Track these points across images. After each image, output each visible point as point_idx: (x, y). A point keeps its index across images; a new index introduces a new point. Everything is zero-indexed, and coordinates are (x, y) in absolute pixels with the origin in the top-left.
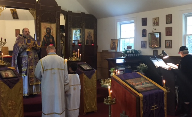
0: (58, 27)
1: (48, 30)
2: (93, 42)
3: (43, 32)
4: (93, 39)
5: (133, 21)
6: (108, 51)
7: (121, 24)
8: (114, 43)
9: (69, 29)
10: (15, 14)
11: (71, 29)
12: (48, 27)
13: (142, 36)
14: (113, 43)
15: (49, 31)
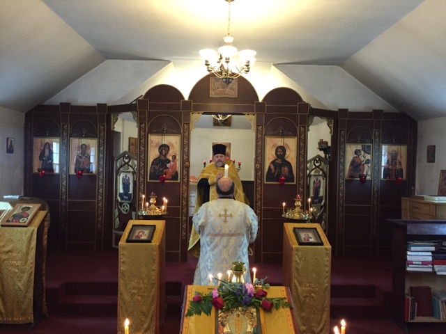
0: (302, 144)
1: (279, 150)
2: (405, 173)
3: (270, 155)
4: (403, 166)
6: (422, 198)
9: (340, 145)
14: (444, 179)
15: (281, 151)
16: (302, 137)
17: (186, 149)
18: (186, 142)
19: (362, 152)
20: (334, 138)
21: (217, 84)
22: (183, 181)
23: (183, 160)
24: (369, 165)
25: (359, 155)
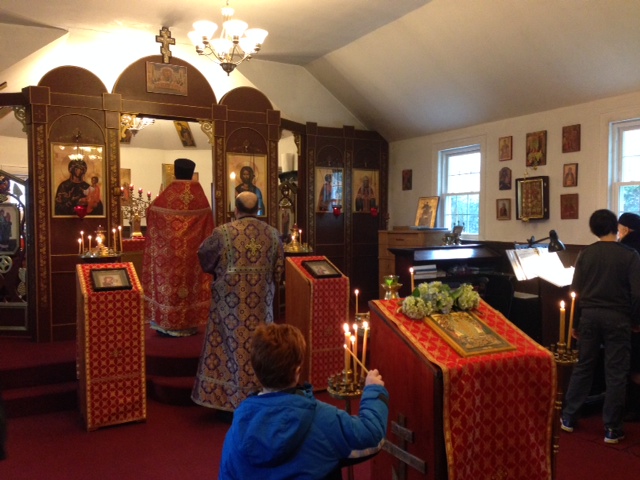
0: (273, 165)
1: (246, 172)
2: (377, 203)
4: (376, 195)
5: (478, 145)
6: (407, 228)
7: (447, 156)
8: (427, 207)
9: (309, 169)
10: (186, 134)
11: (314, 171)
12: (247, 164)
14: (423, 207)
15: (248, 174)
16: (273, 155)
17: (114, 168)
18: (113, 157)
20: (302, 159)
21: (157, 74)
22: (111, 216)
23: (110, 184)
25: (330, 182)
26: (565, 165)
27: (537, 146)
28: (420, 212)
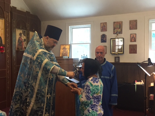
5: (89, 25)
7: (72, 29)
11: (15, 30)
13: (101, 42)
14: (63, 49)
19: (22, 34)
24: (25, 42)
25: (21, 36)
26: (131, 34)
27: (118, 27)
28: (62, 51)
